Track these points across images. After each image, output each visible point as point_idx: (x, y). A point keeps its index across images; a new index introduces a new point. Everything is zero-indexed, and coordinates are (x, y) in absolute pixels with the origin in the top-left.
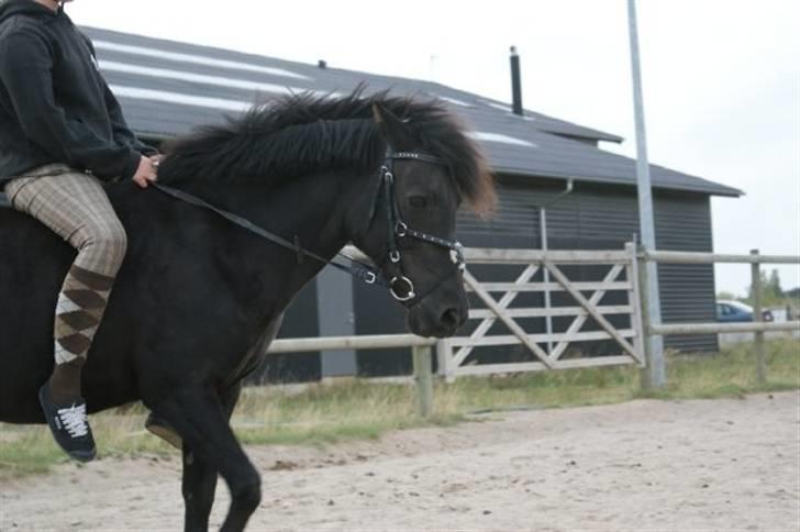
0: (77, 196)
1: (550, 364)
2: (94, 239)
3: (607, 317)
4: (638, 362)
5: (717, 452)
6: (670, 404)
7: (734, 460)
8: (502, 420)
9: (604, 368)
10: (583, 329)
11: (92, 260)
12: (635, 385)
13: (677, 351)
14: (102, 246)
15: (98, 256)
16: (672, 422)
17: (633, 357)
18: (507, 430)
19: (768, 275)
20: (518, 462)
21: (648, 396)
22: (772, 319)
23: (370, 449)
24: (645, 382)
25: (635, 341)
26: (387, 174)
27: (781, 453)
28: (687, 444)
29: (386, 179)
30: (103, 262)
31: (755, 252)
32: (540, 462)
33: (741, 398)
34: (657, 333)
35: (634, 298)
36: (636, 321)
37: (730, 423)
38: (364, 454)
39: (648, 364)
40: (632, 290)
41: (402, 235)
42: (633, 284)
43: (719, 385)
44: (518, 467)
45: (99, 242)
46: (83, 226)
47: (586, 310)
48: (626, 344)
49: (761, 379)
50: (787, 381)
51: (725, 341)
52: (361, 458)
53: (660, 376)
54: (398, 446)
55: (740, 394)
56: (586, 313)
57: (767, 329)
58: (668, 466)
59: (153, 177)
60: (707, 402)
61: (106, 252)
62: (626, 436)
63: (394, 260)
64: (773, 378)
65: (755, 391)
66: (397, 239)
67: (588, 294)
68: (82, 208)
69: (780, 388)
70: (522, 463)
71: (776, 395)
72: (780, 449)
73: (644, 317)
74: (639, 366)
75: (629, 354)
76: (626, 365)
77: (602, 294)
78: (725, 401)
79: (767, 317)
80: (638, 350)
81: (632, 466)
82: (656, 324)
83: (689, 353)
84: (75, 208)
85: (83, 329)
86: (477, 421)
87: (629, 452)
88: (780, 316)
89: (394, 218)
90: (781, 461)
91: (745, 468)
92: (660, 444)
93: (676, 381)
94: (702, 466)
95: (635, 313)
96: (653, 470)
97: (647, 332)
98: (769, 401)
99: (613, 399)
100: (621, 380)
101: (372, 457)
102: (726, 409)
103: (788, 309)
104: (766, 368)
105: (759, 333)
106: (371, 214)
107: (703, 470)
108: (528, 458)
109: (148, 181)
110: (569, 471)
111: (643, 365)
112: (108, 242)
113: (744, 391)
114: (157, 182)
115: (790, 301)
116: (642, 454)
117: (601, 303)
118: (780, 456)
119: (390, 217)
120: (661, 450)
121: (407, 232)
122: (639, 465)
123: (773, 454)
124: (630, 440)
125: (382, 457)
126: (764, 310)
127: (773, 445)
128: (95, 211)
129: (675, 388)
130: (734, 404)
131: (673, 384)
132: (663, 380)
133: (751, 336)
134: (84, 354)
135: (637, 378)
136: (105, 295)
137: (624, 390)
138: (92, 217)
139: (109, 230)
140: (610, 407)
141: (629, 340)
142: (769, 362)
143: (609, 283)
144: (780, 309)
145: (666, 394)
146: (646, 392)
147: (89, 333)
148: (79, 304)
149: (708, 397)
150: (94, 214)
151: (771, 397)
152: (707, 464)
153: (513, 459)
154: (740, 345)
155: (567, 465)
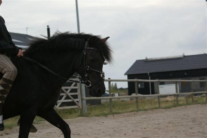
0: (3, 60)
1: (57, 108)
2: (9, 71)
3: (72, 96)
4: (80, 107)
5: (99, 130)
6: (88, 118)
7: (103, 132)
8: (44, 123)
9: (71, 109)
10: (65, 99)
11: (8, 76)
12: (79, 113)
13: (90, 104)
14: (11, 72)
15: (10, 75)
16: (88, 122)
17: (78, 106)
18: (46, 126)
19: (114, 85)
20: (48, 134)
21: (83, 116)
22: (114, 96)
23: (9, 131)
24: (81, 113)
25: (79, 102)
26: (85, 53)
27: (116, 130)
28: (92, 128)
29: (84, 54)
30: (11, 77)
31: (109, 79)
32: (53, 134)
33: (106, 116)
34: (84, 100)
35: (79, 91)
36: (79, 97)
37: (103, 123)
38: (8, 133)
39: (82, 108)
40: (78, 89)
41: (88, 69)
42: (78, 87)
43: (101, 113)
44: (48, 135)
45: (10, 71)
46: (5, 68)
47: (66, 94)
48: (77, 103)
49: (111, 111)
50: (118, 112)
51: (103, 101)
52: (7, 134)
53: (86, 111)
54: (17, 130)
55: (106, 115)
56: (66, 95)
57: (113, 98)
58: (87, 134)
59: (22, 55)
60: (98, 117)
61: (12, 74)
62: (76, 127)
63: (86, 76)
64: (114, 111)
65: (109, 114)
66: (87, 71)
67: (67, 90)
68: (5, 63)
69: (116, 113)
70: (49, 134)
71: (115, 115)
72: (115, 129)
73: (81, 95)
74: (80, 108)
75: (77, 105)
76: (77, 108)
77: (70, 90)
78: (102, 117)
79: (113, 95)
80: (80, 104)
81: (77, 134)
82: (84, 97)
83: (94, 105)
84: (3, 63)
85: (4, 95)
86: (38, 123)
87: (77, 131)
88: (117, 95)
89: (86, 65)
90: (115, 132)
91: (106, 134)
92: (85, 128)
93: (89, 112)
94: (95, 134)
95: (79, 95)
96: (83, 135)
97: (82, 99)
98: (113, 117)
99: (73, 117)
100: (75, 112)
101: (10, 133)
102: (102, 119)
103: (119, 93)
104: (112, 108)
105: (111, 99)
106: (80, 63)
107: (95, 135)
108: (50, 133)
109: (21, 56)
110: (61, 136)
111: (81, 108)
112: (13, 71)
113: (107, 114)
114: (24, 56)
115: (119, 91)
116: (80, 131)
117: (70, 92)
118: (115, 131)
119: (85, 64)
120: (85, 130)
121: (89, 68)
122: (79, 134)
123: (113, 130)
124: (78, 127)
125: (12, 133)
126: (112, 93)
127: (114, 128)
128: (9, 63)
129: (89, 114)
130: (104, 118)
131: (89, 113)
132: (86, 112)
133: (109, 100)
134: (4, 102)
135: (79, 111)
136: (11, 86)
137: (76, 114)
138: (8, 65)
139: (13, 68)
140: (72, 119)
141: (77, 101)
142: (113, 107)
143: (72, 87)
144: (116, 93)
145: (87, 115)
146: (82, 115)
147: (5, 96)
148: (4, 88)
149: (98, 116)
150: (8, 64)
151: (114, 116)
152: (96, 134)
153: (47, 133)
154: (107, 102)
155: (61, 134)
